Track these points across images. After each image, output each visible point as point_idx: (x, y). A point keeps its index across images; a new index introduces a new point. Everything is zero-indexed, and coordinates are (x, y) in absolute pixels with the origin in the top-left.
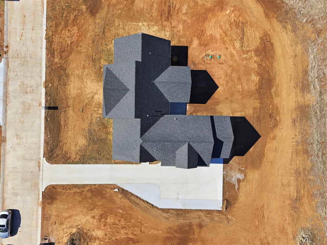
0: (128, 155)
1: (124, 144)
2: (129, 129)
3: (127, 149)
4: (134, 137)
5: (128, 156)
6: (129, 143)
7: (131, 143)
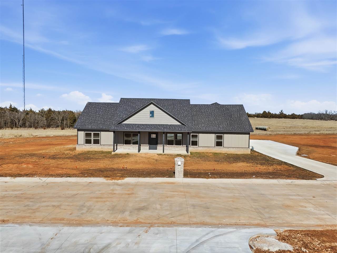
0: (238, 114)
1: (226, 119)
2: (204, 114)
3: (231, 115)
4: (213, 110)
5: (240, 115)
6: (222, 114)
7: (222, 112)
